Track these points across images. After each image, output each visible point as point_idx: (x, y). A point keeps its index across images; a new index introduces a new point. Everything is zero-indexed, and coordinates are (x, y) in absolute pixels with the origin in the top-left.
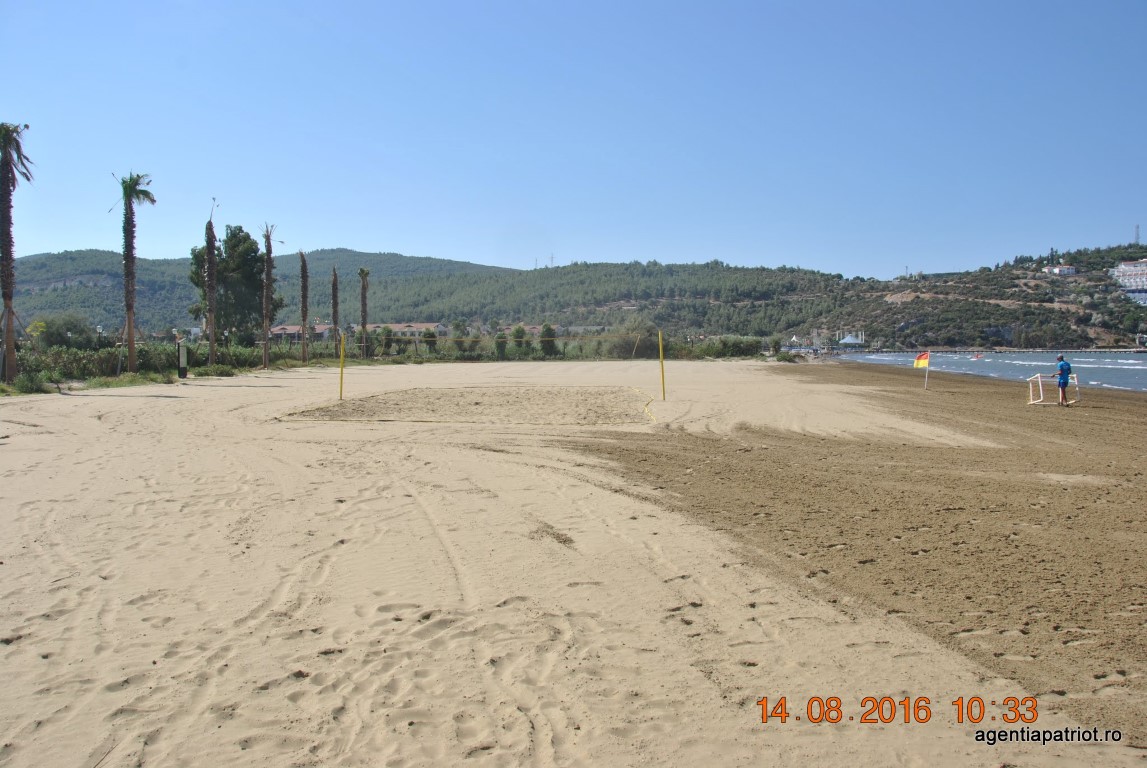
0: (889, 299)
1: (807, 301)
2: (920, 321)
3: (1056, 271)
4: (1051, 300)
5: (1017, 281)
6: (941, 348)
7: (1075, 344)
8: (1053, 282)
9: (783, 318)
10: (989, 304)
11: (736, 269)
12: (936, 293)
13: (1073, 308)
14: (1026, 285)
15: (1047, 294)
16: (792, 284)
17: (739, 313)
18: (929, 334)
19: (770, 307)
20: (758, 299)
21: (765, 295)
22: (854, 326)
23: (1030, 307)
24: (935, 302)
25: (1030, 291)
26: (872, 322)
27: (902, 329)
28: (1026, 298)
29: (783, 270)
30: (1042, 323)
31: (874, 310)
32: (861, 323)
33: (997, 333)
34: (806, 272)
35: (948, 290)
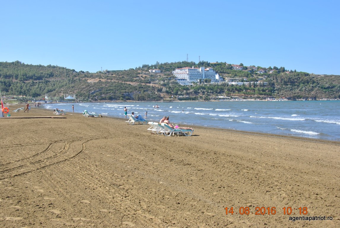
0: (89, 81)
1: (57, 81)
2: (100, 90)
3: (154, 71)
4: (150, 83)
5: (138, 75)
6: (106, 101)
7: (156, 99)
8: (152, 76)
9: (46, 88)
10: (127, 84)
11: (28, 65)
12: (108, 79)
13: (157, 86)
14: (142, 76)
15: (148, 80)
16: (51, 73)
17: (26, 86)
18: (103, 95)
19: (41, 83)
20: (36, 79)
21: (40, 78)
22: (74, 92)
23: (141, 85)
24: (106, 82)
25: (143, 79)
26: (81, 90)
27: (93, 93)
28: (141, 82)
29: (49, 66)
30: (144, 91)
31: (83, 86)
32: (77, 91)
33: (128, 95)
34: (60, 68)
35: (112, 78)
